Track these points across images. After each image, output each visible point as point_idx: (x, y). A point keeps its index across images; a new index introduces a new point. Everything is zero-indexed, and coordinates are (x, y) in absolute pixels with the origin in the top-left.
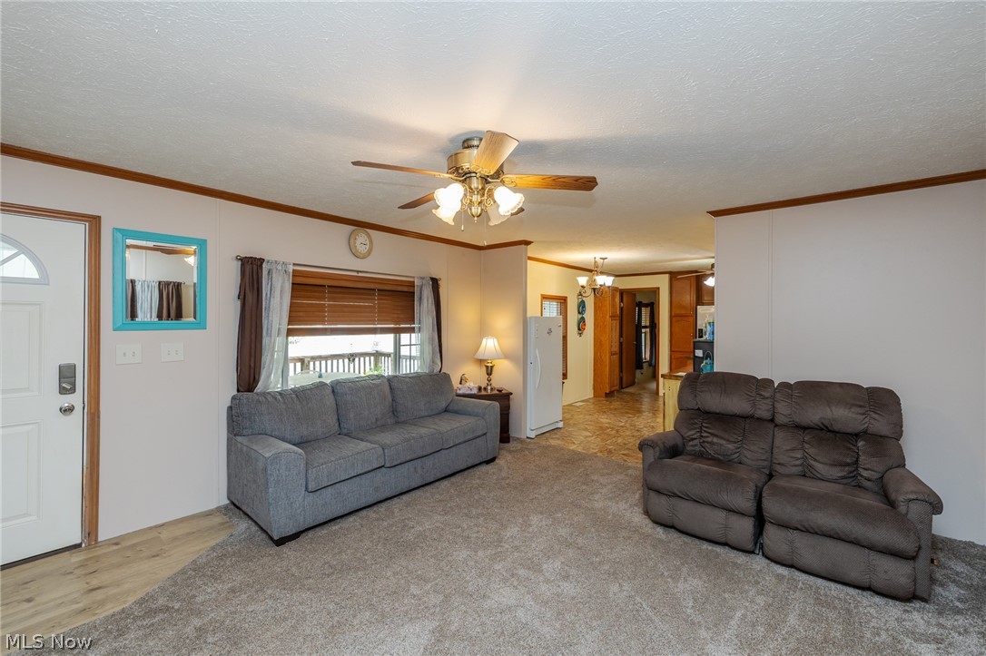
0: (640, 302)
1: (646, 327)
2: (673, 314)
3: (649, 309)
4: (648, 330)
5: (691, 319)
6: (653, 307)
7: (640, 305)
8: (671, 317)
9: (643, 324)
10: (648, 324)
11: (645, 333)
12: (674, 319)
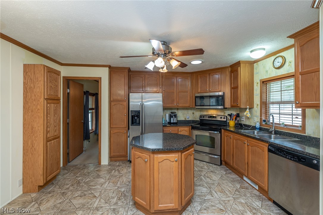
0: (87, 92)
1: (92, 109)
2: (112, 100)
3: (94, 98)
4: (94, 111)
5: (126, 104)
6: (96, 96)
7: (87, 93)
8: (110, 102)
9: (90, 107)
10: (94, 107)
11: (92, 113)
12: (113, 104)
